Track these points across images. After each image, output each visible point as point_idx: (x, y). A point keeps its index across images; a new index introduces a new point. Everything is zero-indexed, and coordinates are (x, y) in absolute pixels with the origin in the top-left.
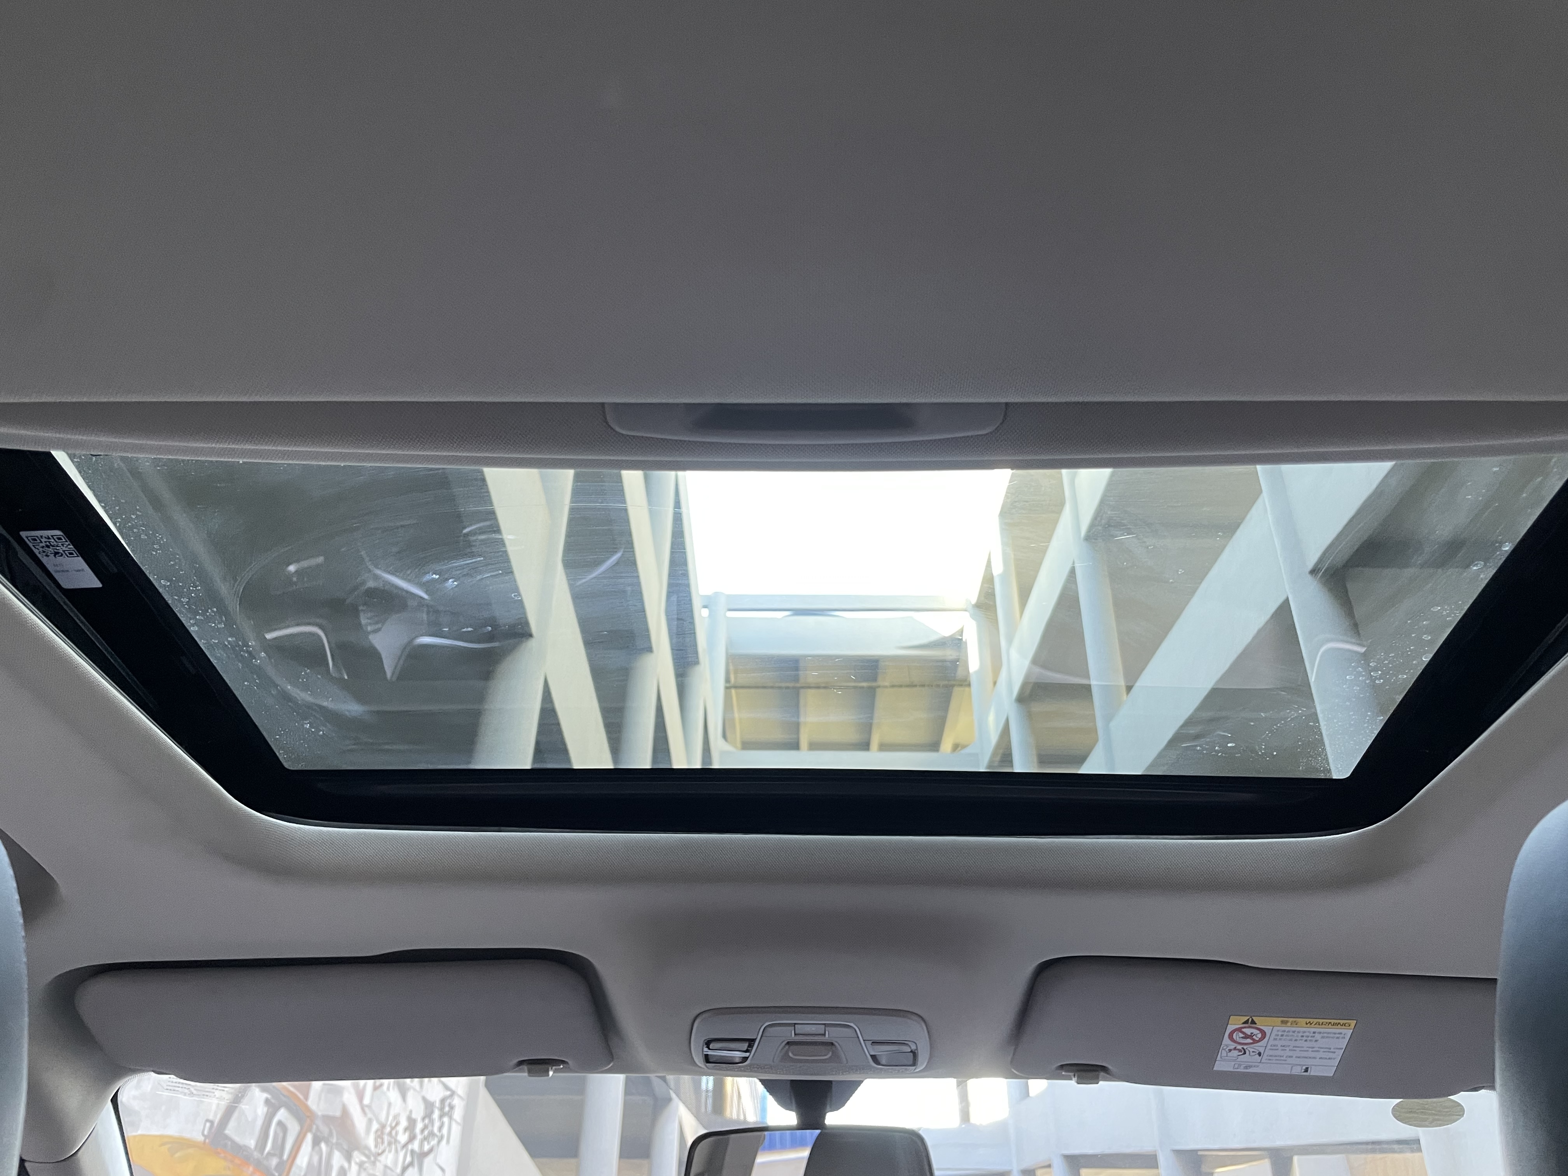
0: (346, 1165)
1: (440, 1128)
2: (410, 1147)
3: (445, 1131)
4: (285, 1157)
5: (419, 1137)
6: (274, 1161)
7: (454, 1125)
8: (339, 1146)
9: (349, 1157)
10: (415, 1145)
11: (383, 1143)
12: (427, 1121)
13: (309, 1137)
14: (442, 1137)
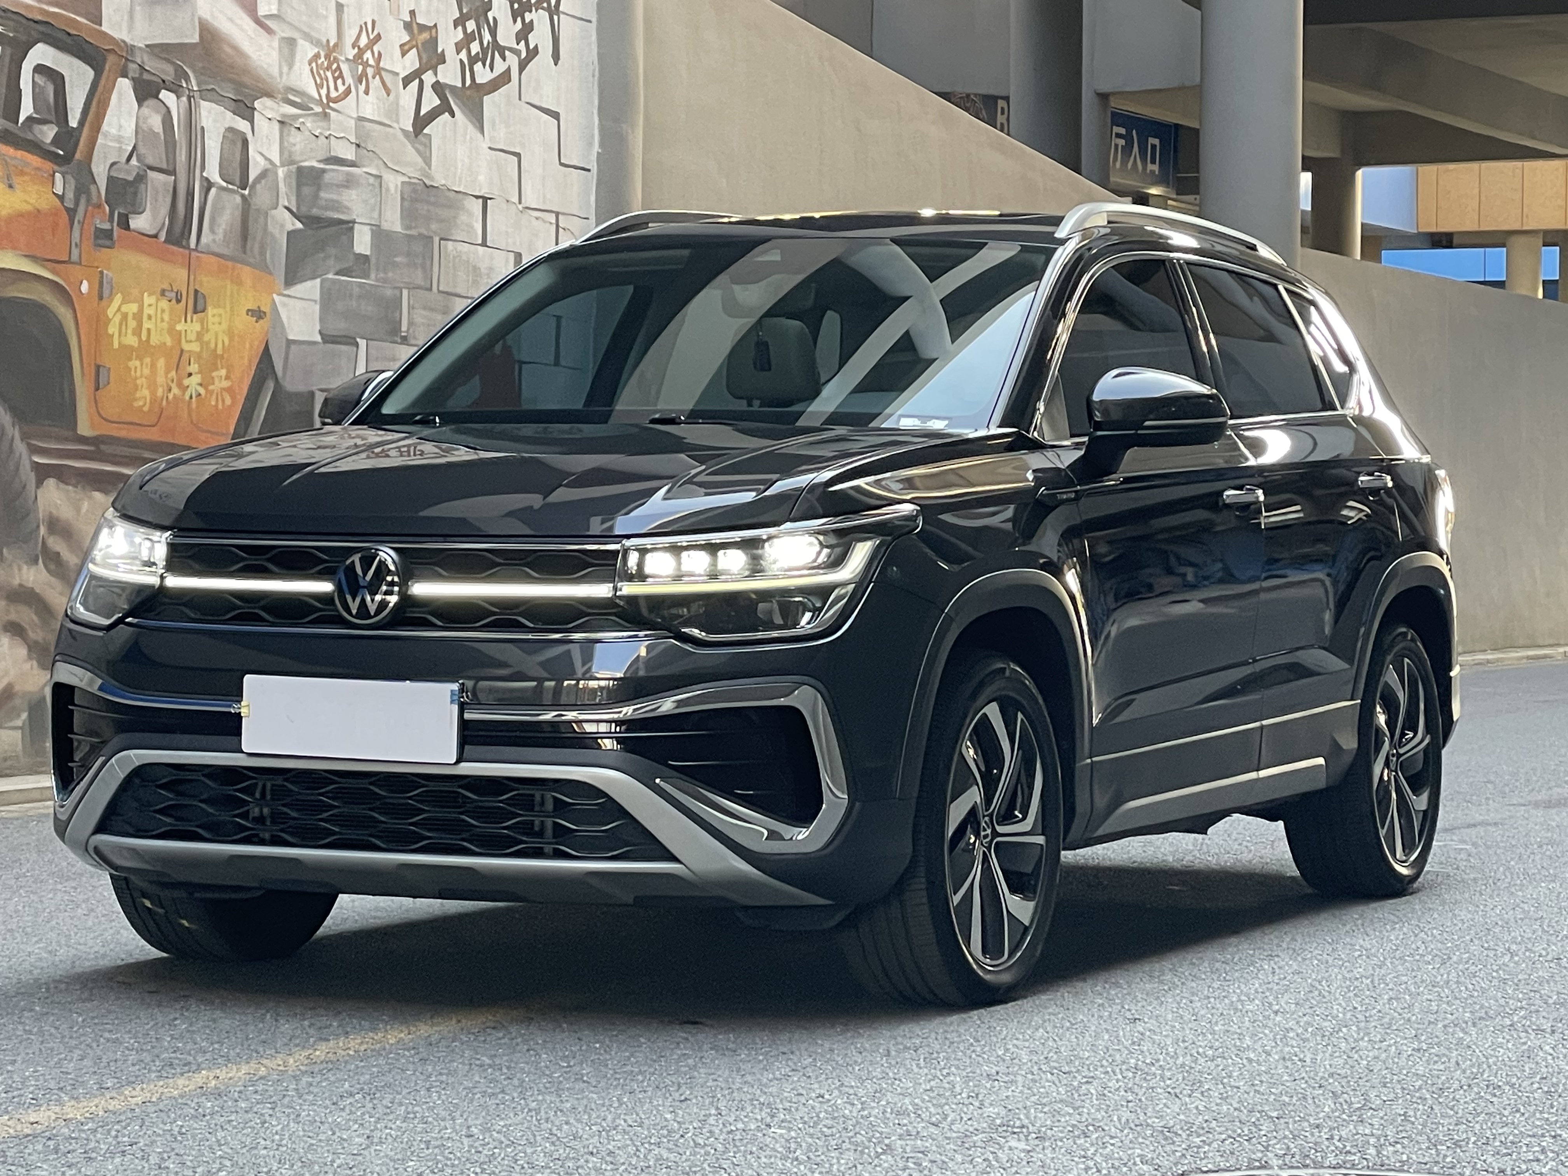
0: (243, 125)
1: (523, 35)
2: (429, 78)
3: (540, 36)
4: (73, 123)
5: (453, 60)
6: (48, 133)
7: (567, 27)
8: (208, 94)
9: (245, 110)
10: (449, 74)
11: (341, 76)
12: (471, 25)
13: (124, 85)
14: (533, 53)
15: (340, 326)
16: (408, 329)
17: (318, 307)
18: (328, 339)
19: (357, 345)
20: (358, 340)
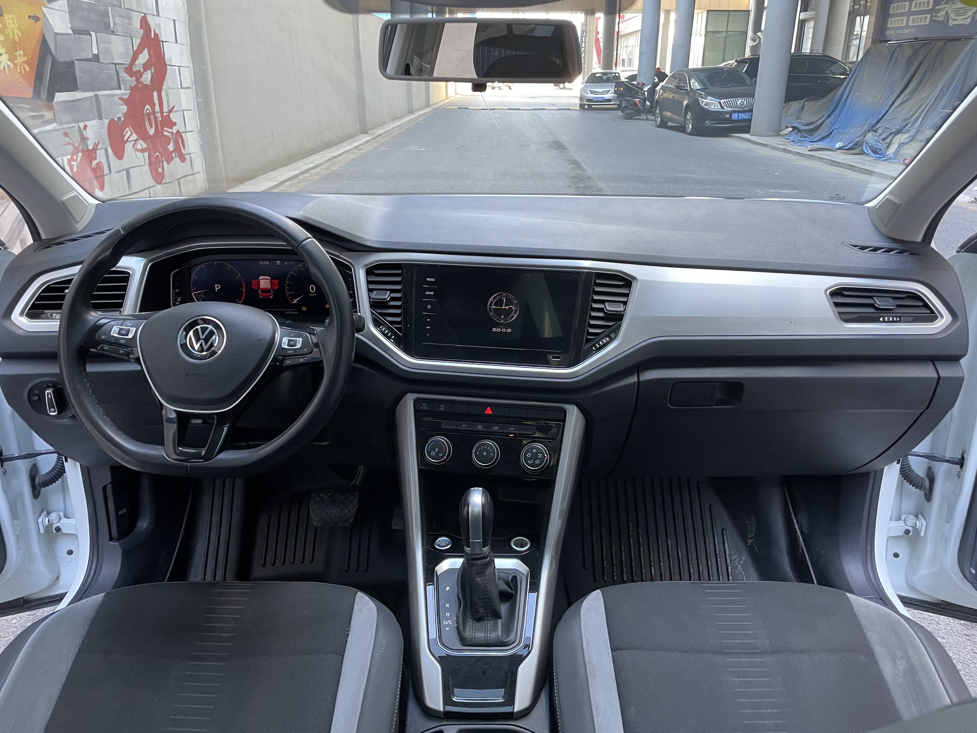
15: (81, 25)
16: (114, 27)
17: (68, 15)
18: (76, 32)
19: (91, 35)
20: (91, 32)
